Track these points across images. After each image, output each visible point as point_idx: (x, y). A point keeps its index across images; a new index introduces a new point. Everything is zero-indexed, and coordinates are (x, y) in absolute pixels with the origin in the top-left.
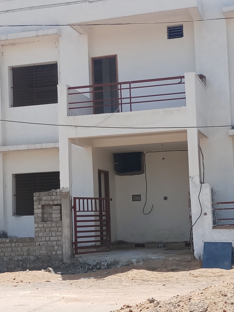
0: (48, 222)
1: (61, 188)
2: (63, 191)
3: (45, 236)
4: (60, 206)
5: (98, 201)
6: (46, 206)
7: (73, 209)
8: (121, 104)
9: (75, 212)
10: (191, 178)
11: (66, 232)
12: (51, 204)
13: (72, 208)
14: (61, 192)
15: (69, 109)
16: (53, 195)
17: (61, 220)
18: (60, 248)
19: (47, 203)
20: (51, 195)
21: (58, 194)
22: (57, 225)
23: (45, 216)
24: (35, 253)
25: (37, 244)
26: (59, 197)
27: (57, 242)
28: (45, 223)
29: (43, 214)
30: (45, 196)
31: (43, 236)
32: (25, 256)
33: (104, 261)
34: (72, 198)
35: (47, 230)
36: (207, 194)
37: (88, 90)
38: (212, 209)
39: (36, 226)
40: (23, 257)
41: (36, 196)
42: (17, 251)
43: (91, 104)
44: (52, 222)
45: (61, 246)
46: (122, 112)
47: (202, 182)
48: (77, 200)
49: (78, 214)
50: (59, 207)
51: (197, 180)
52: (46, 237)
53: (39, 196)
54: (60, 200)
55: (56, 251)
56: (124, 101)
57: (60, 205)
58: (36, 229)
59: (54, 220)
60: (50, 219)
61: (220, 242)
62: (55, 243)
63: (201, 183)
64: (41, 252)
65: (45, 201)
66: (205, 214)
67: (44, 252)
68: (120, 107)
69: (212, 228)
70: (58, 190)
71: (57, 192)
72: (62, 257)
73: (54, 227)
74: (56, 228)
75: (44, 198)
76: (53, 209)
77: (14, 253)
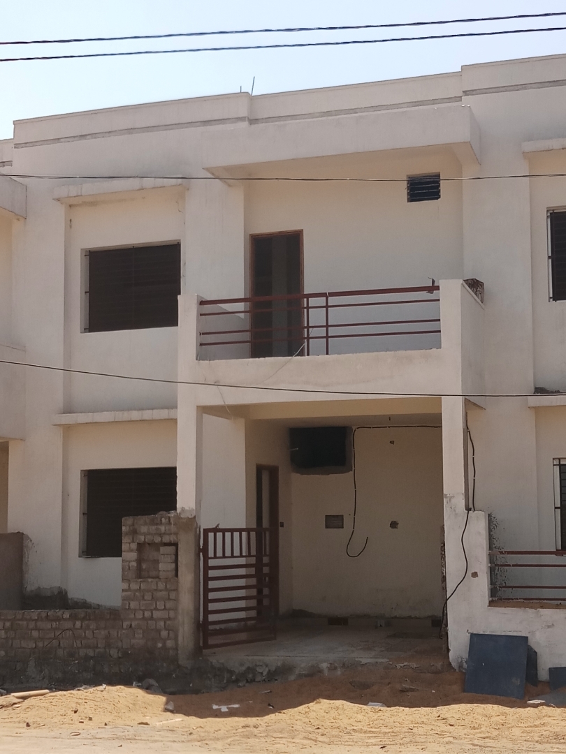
0: (150, 580)
1: (179, 510)
2: (182, 516)
3: (142, 608)
4: (174, 547)
5: (253, 534)
6: (147, 545)
7: (201, 554)
8: (308, 338)
9: (206, 558)
10: (446, 497)
11: (186, 601)
12: (156, 541)
13: (200, 550)
14: (178, 517)
15: (201, 345)
16: (161, 523)
17: (177, 575)
18: (172, 634)
19: (149, 538)
20: (157, 524)
21: (172, 521)
22: (168, 587)
23: (144, 566)
24: (120, 644)
25: (126, 624)
26: (173, 528)
27: (168, 622)
28: (144, 581)
29: (139, 561)
30: (145, 524)
31: (138, 607)
32: (99, 648)
33: (261, 664)
34: (200, 531)
35: (148, 596)
36: (479, 533)
37: (240, 306)
38: (490, 565)
39: (125, 586)
40: (97, 650)
41: (127, 524)
42: (85, 637)
43: (247, 336)
44: (157, 580)
45: (174, 631)
46: (308, 355)
47: (471, 506)
48: (211, 535)
49: (212, 563)
50: (172, 549)
51: (460, 502)
52: (143, 611)
53: (133, 525)
54: (176, 534)
55: (164, 642)
56: (313, 333)
57: (176, 545)
58: (124, 594)
59: (162, 575)
60: (153, 573)
61: (503, 634)
62: (162, 623)
63: (468, 509)
64: (133, 641)
65: (145, 534)
66: (475, 575)
67: (138, 640)
68: (306, 344)
69: (487, 604)
70: (172, 514)
71: (169, 518)
72: (177, 654)
73: (161, 591)
74: (164, 593)
75: (144, 529)
76: (161, 552)
77: (78, 642)
